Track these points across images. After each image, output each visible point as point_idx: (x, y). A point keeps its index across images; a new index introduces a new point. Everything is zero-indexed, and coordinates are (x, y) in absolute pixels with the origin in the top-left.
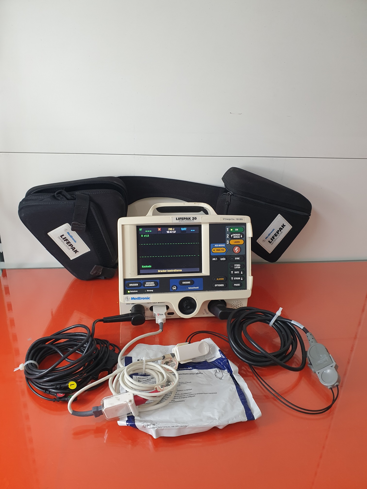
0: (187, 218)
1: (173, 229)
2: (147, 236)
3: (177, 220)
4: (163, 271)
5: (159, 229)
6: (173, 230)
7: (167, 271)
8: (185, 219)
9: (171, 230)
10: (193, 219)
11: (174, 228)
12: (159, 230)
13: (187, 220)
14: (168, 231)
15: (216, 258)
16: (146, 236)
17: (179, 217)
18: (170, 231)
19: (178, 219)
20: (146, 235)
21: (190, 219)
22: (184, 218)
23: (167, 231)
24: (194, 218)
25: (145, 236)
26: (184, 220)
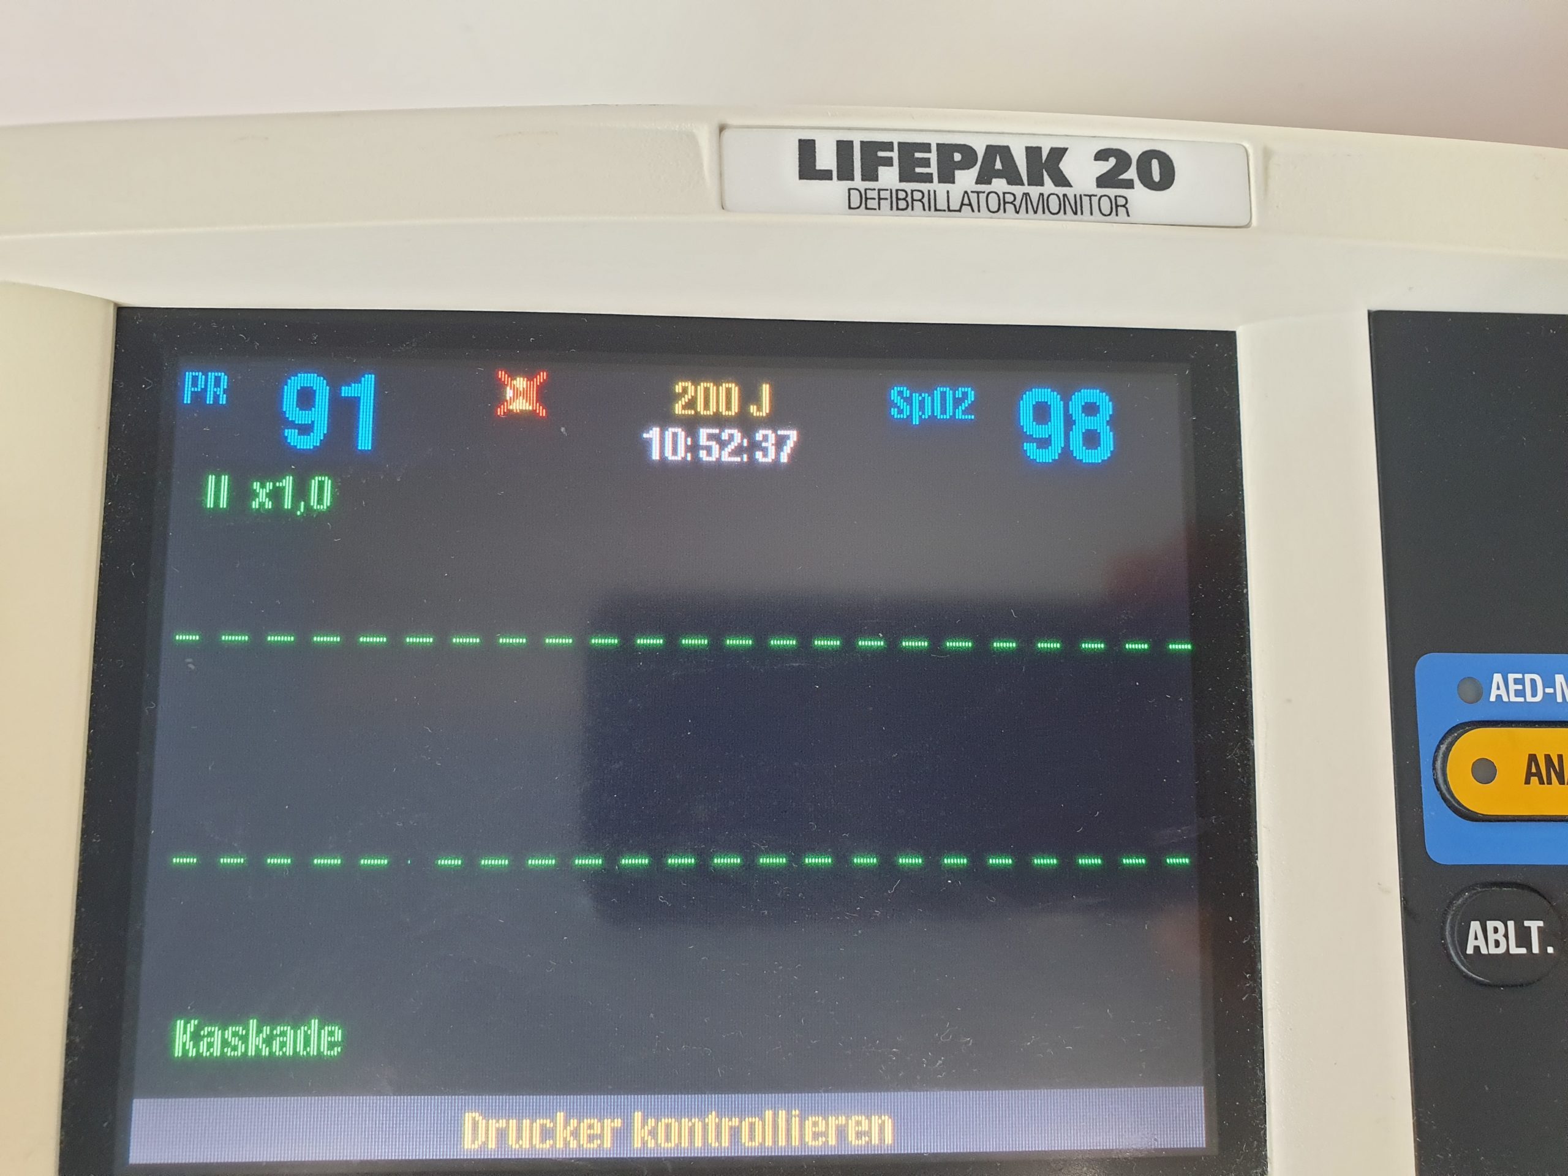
0: (1005, 152)
1: (749, 396)
2: (301, 492)
3: (808, 169)
4: (547, 1134)
5: (520, 383)
6: (746, 423)
7: (623, 1135)
8: (966, 179)
9: (718, 421)
10: (1103, 181)
11: (766, 389)
12: (520, 405)
13: (999, 185)
14: (666, 419)
15: (1534, 926)
16: (276, 495)
17: (857, 139)
18: (692, 425)
19: (826, 159)
20: (288, 483)
21: (1061, 180)
22: (945, 151)
23: (653, 434)
24: (1123, 159)
25: (261, 497)
26: (947, 177)
